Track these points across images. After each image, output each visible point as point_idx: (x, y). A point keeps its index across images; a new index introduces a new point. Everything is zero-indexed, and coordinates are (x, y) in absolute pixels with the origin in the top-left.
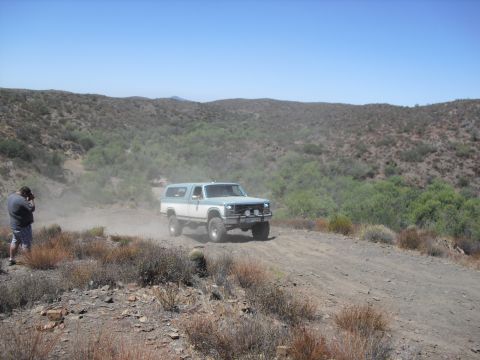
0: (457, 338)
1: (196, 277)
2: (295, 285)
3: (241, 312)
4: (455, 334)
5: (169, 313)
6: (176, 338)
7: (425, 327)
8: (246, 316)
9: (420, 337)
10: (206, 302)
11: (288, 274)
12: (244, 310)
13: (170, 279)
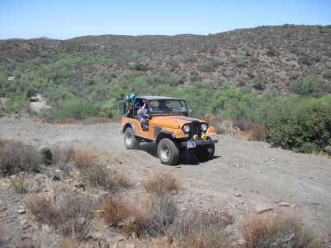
0: (227, 189)
1: (43, 166)
2: (121, 163)
3: (75, 188)
4: (227, 186)
5: (20, 195)
6: (24, 213)
7: (207, 184)
8: (78, 190)
9: (202, 191)
10: (49, 184)
11: (116, 156)
12: (76, 186)
13: (22, 169)
